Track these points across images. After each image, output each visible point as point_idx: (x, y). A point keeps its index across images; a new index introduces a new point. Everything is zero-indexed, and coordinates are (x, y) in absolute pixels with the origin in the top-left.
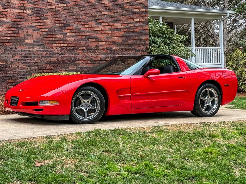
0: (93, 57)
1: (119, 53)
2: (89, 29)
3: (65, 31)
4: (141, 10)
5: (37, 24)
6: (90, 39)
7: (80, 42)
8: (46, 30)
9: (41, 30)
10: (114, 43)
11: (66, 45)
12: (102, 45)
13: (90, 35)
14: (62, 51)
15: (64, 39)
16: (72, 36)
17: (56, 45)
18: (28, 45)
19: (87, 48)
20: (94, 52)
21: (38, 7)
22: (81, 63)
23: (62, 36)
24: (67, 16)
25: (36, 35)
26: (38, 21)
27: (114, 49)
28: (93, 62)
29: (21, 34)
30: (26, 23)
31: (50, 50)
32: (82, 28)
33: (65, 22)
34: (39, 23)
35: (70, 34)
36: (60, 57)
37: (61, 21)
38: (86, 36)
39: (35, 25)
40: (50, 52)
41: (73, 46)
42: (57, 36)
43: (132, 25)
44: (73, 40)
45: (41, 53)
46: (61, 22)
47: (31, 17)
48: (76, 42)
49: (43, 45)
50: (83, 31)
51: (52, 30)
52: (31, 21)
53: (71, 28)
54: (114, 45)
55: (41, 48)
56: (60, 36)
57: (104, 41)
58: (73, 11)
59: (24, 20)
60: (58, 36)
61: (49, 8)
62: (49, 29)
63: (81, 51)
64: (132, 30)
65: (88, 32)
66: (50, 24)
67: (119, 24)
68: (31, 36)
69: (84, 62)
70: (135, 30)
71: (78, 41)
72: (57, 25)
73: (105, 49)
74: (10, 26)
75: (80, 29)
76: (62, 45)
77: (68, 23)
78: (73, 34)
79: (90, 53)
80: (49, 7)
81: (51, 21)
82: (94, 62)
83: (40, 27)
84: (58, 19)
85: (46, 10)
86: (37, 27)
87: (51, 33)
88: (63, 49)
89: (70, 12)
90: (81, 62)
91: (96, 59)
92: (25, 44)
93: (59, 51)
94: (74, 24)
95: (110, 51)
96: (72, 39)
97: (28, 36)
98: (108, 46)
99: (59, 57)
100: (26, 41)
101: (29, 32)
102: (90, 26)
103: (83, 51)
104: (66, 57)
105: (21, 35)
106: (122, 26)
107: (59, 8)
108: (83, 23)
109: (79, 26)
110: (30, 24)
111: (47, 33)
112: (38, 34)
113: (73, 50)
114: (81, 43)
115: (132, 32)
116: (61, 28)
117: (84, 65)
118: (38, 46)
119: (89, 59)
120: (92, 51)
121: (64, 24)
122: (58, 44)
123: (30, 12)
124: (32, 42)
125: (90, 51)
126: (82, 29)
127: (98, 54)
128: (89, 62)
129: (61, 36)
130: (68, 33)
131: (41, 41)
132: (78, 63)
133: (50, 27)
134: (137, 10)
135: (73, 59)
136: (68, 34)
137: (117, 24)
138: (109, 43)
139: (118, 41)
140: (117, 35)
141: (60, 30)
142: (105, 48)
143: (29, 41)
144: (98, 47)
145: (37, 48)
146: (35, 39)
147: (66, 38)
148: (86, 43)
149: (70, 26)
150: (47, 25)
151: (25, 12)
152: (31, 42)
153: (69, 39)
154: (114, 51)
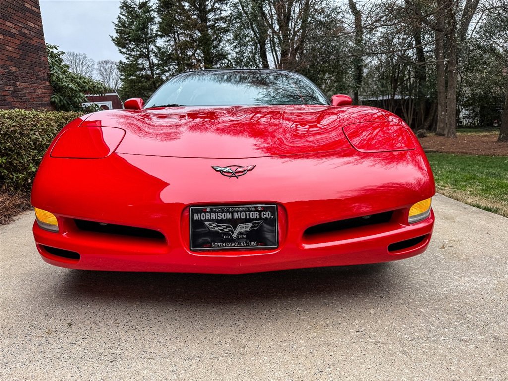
1: (20, 78)
4: (33, 8)
10: (11, 59)
27: (13, 69)
43: (27, 32)
54: (11, 62)
64: (28, 41)
67: (12, 25)
70: (32, 42)
95: (8, 72)
98: (3, 63)
106: (15, 28)
115: (28, 44)
134: (28, 6)
137: (8, 24)
138: (4, 57)
139: (13, 55)
140: (12, 44)
154: (13, 73)
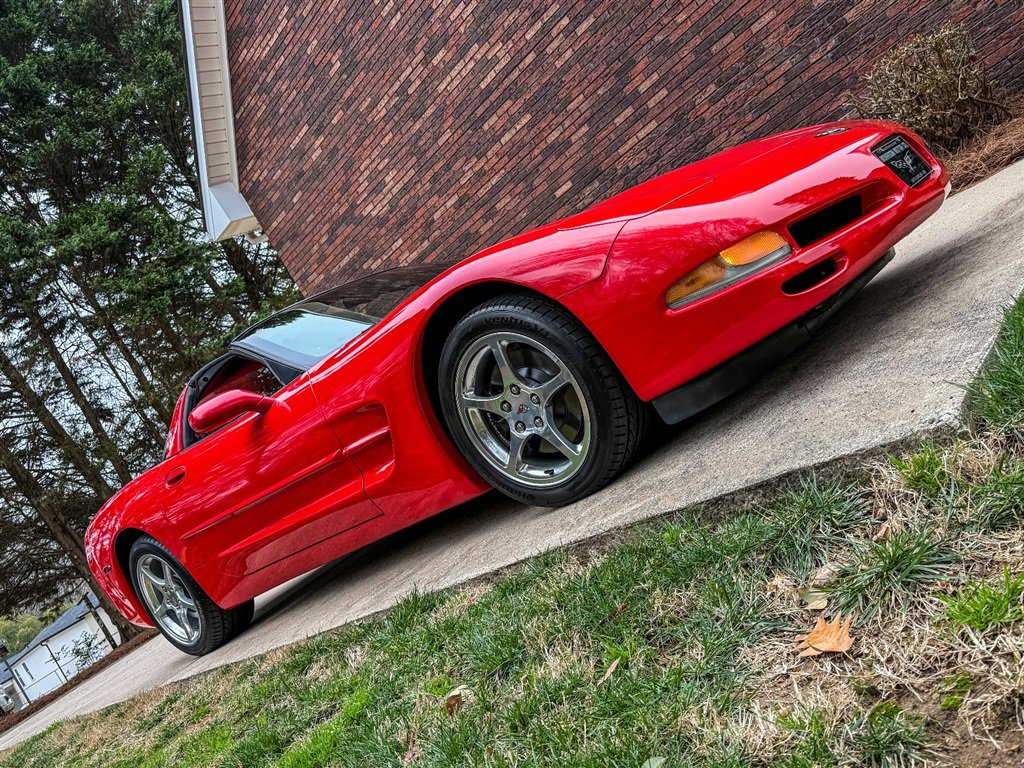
0: (756, 92)
2: (695, 17)
3: (628, 90)
5: (556, 134)
6: (714, 49)
7: (687, 84)
8: (584, 129)
9: (573, 138)
11: (653, 125)
12: (766, 32)
13: (709, 33)
14: (651, 148)
15: (637, 114)
16: (656, 86)
17: (627, 147)
18: (566, 199)
19: (720, 81)
20: (749, 74)
21: (537, 88)
22: (723, 140)
23: (629, 110)
24: (613, 43)
25: (567, 162)
26: (554, 122)
28: (766, 106)
29: (541, 186)
30: (536, 152)
31: (619, 172)
32: (673, 36)
33: (617, 65)
34: (560, 127)
35: (648, 83)
36: (654, 168)
37: (605, 74)
38: (694, 51)
39: (553, 139)
40: (622, 176)
41: (674, 110)
42: (616, 121)
44: (664, 92)
45: (605, 197)
46: (607, 75)
47: (535, 129)
48: (676, 91)
49: (597, 174)
50: (680, 43)
51: (597, 117)
52: (540, 137)
53: (641, 66)
55: (596, 184)
56: (623, 114)
57: (765, 10)
58: (620, 14)
59: (527, 149)
60: (618, 121)
61: (558, 66)
62: (588, 121)
63: (706, 107)
65: (698, 27)
66: (584, 107)
68: (559, 173)
69: (733, 132)
71: (679, 85)
72: (600, 92)
73: (787, 30)
74: (512, 186)
75: (668, 45)
76: (641, 134)
77: (626, 59)
78: (655, 77)
79: (739, 87)
80: (559, 64)
81: (582, 96)
82: (768, 103)
83: (567, 134)
84: (595, 75)
85: (555, 80)
86: (560, 141)
87: (598, 127)
88: (652, 141)
89: (614, 22)
90: (723, 137)
91: (772, 89)
92: (560, 202)
93: (643, 154)
94: (644, 45)
96: (660, 93)
97: (554, 179)
99: (652, 172)
100: (559, 193)
101: (552, 168)
102: (691, 6)
103: (713, 100)
104: (670, 156)
105: (540, 189)
107: (583, 42)
108: (665, 21)
109: (659, 38)
110: (543, 146)
111: (590, 136)
112: (571, 156)
113: (680, 120)
114: (691, 84)
116: (615, 92)
117: (737, 138)
118: (588, 184)
119: (744, 107)
120: (743, 75)
121: (618, 73)
122: (630, 142)
123: (528, 117)
124: (569, 184)
125: (735, 82)
126: (673, 39)
127: (769, 67)
128: (749, 117)
129: (627, 111)
130: (640, 89)
131: (589, 168)
132: (714, 147)
133: (588, 114)
135: (695, 148)
136: (642, 89)
141: (618, 99)
142: (782, 29)
143: (564, 188)
144: (754, 48)
145: (587, 191)
146: (571, 172)
147: (645, 106)
148: (707, 70)
149: (634, 63)
150: (578, 114)
151: (518, 127)
152: (569, 187)
153: (651, 104)
